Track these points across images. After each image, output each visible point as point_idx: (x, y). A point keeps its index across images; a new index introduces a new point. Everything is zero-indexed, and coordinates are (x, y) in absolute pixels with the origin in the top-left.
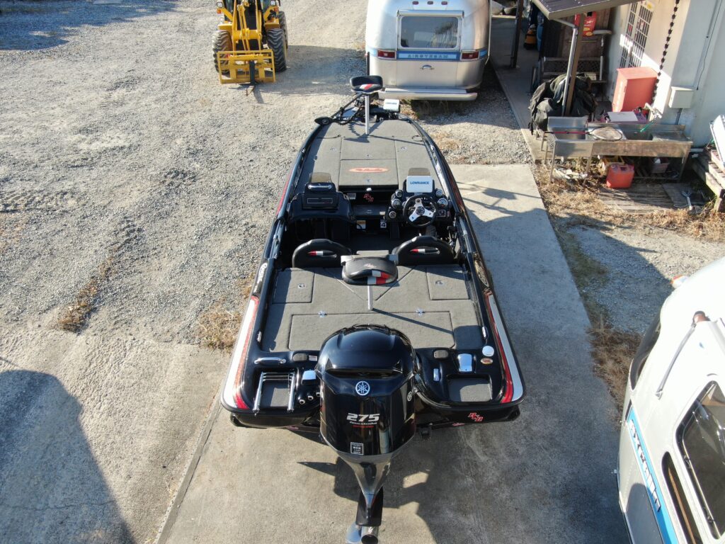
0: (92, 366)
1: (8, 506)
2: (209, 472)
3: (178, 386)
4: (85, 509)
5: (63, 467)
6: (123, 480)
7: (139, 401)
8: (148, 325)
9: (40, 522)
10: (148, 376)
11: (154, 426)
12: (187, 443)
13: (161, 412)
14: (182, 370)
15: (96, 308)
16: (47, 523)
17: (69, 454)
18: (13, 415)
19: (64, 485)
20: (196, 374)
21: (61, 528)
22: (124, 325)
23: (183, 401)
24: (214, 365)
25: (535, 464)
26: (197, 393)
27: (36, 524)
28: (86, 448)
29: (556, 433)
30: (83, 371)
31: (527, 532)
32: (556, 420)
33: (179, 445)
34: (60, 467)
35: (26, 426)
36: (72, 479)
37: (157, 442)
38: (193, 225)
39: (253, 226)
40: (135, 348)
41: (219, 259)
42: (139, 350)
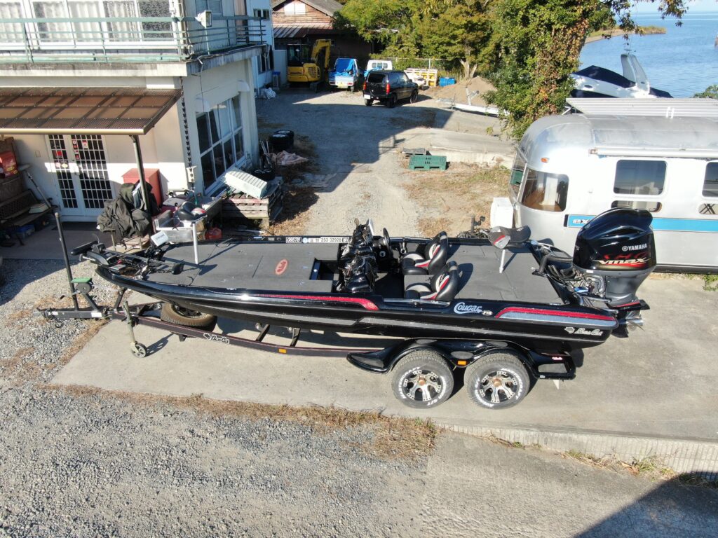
3: (487, 471)
8: (394, 506)
14: (464, 469)
23: (504, 465)
26: (492, 456)
38: (158, 493)
39: (192, 432)
40: (438, 512)
41: (263, 456)
42: (439, 506)
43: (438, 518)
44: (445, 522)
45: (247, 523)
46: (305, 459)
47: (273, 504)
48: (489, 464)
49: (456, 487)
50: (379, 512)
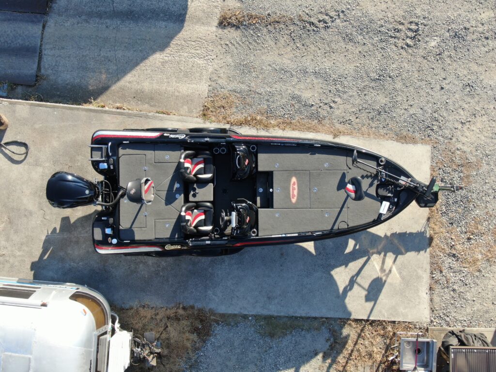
0: (193, 43)
1: (116, 34)
2: (118, 121)
3: (179, 92)
4: (115, 68)
5: (135, 51)
6: (128, 80)
7: (170, 75)
8: (225, 64)
9: (110, 51)
10: (186, 75)
11: (155, 86)
12: (147, 105)
13: (164, 88)
14: (190, 91)
15: (239, 28)
16: (109, 54)
17: (141, 51)
18: (161, 15)
19: (125, 55)
20: (187, 100)
21: (107, 61)
22: (225, 50)
23: (170, 97)
24: (192, 108)
25: (120, 261)
26: (175, 103)
27: (108, 50)
28: (144, 58)
29: (138, 274)
30: (189, 39)
31: (88, 252)
32: (146, 276)
33: (146, 101)
34: (134, 49)
35: (155, 24)
36: (129, 57)
37: (147, 91)
38: (334, 63)
39: (331, 107)
40: (205, 62)
41: (289, 91)
42: (204, 65)
43: (205, 58)
44: (202, 56)
45: (289, 49)
46: (268, 90)
47: (279, 60)
48: (177, 96)
49: (195, 78)
50: (231, 60)
